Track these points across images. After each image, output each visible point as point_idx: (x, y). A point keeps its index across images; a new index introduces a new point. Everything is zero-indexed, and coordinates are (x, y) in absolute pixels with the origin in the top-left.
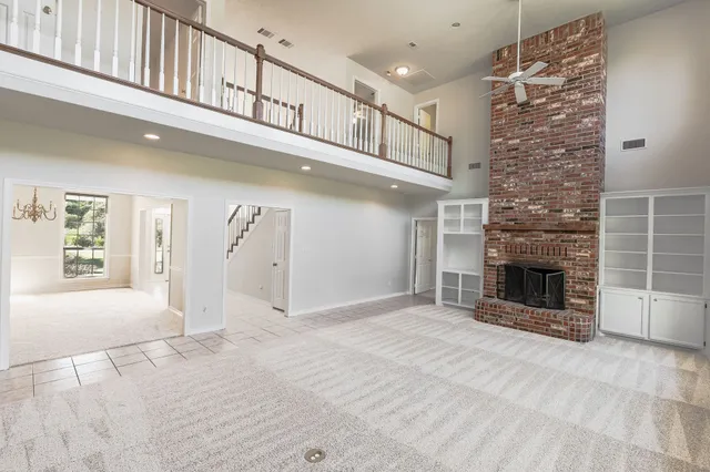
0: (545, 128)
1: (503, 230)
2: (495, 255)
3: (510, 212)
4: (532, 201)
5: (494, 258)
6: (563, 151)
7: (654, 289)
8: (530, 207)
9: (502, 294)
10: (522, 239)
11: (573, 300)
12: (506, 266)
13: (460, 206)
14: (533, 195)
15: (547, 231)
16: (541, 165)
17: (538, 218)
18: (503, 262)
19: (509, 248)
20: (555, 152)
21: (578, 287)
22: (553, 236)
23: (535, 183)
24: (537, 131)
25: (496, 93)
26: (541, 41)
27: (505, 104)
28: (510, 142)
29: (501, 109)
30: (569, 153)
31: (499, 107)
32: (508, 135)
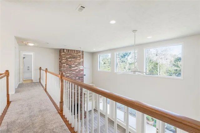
24: (73, 73)
25: (63, 61)
26: (73, 52)
27: (65, 65)
28: (67, 75)
29: (65, 66)
30: (79, 79)
31: (64, 65)
32: (67, 73)
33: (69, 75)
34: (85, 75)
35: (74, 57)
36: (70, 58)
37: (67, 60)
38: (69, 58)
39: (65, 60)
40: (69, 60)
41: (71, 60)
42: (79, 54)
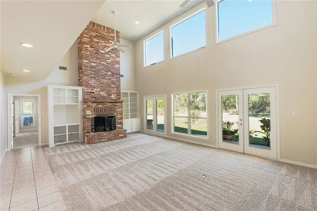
0: (105, 63)
1: (93, 102)
2: (90, 113)
3: (93, 95)
4: (101, 90)
5: (90, 115)
6: (111, 73)
7: (131, 118)
8: (101, 93)
9: (94, 130)
10: (101, 106)
11: (118, 126)
12: (95, 118)
13: (65, 89)
14: (102, 88)
15: (109, 102)
16: (104, 76)
17: (104, 97)
18: (93, 116)
19: (96, 110)
20: (109, 73)
21: (119, 121)
22: (111, 104)
23: (102, 83)
24: (102, 63)
25: (84, 38)
26: (102, 28)
27: (89, 46)
28: (92, 64)
29: (87, 48)
30: (113, 75)
31: (86, 46)
32: (91, 60)
33: (95, 64)
34: (122, 76)
35: (103, 38)
36: (96, 37)
37: (92, 41)
38: (94, 37)
39: (87, 38)
40: (95, 40)
41: (98, 41)
42: (112, 34)
